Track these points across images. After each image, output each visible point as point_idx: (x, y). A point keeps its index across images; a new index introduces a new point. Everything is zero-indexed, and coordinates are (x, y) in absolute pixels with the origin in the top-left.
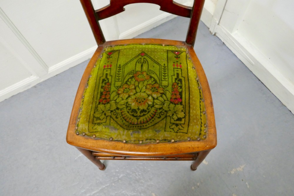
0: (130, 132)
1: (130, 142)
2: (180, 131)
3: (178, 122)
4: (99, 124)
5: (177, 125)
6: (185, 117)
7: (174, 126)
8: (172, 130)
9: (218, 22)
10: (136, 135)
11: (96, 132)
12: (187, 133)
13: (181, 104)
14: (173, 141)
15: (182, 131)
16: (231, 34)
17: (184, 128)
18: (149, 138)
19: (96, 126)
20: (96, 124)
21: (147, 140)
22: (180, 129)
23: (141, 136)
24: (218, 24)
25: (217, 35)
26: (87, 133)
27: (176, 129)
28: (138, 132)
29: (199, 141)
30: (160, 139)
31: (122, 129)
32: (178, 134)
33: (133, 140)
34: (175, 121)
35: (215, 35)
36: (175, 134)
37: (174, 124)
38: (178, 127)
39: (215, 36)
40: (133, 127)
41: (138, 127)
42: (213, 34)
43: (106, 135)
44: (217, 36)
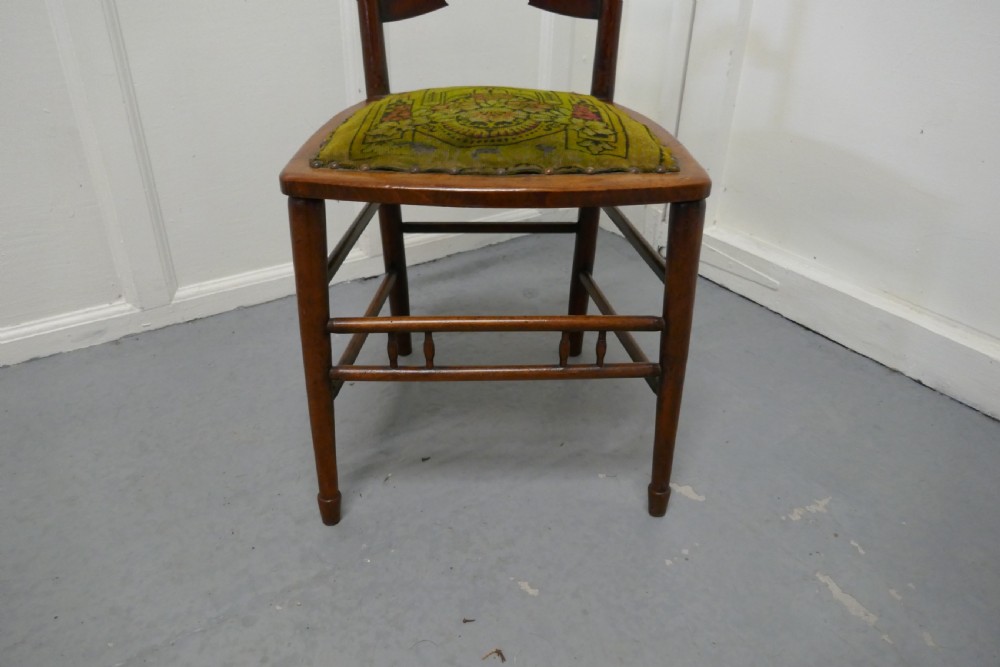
0: (469, 153)
1: (470, 171)
2: (605, 152)
3: (598, 139)
4: (381, 143)
5: (597, 143)
6: (615, 135)
7: (588, 144)
8: (585, 149)
10: (483, 156)
11: (370, 158)
12: (626, 158)
13: (600, 120)
14: (590, 169)
15: (611, 152)
17: (615, 148)
18: (524, 162)
19: (373, 147)
20: (372, 143)
21: (517, 165)
22: (604, 149)
23: (500, 159)
26: (347, 162)
27: (595, 149)
28: (494, 151)
29: (662, 173)
30: (555, 167)
31: (446, 146)
32: (603, 157)
33: (479, 167)
34: (590, 136)
36: (593, 158)
37: (588, 140)
38: (600, 146)
40: (479, 142)
41: (493, 141)
43: (399, 161)
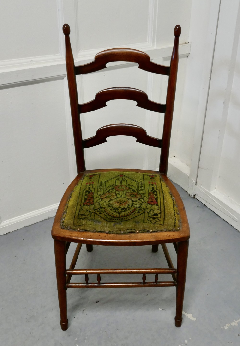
0: (113, 224)
1: (112, 232)
2: (156, 223)
3: (154, 216)
4: (84, 219)
5: (154, 218)
6: (161, 213)
7: (151, 219)
8: (150, 222)
9: (194, 182)
10: (118, 226)
11: (80, 225)
12: (163, 225)
13: (157, 205)
14: (151, 231)
15: (158, 223)
16: (209, 192)
17: (160, 220)
18: (130, 228)
19: (81, 221)
20: (81, 219)
21: (128, 230)
22: (156, 221)
23: (122, 227)
24: (196, 185)
25: (196, 197)
26: (72, 227)
27: (153, 221)
28: (120, 224)
29: (174, 231)
30: (140, 229)
31: (105, 221)
32: (156, 225)
33: (115, 230)
34: (152, 215)
35: (194, 197)
36: (152, 225)
37: (151, 217)
38: (155, 220)
39: (194, 199)
40: (116, 219)
41: (120, 219)
42: (192, 196)
43: (90, 227)
44: (197, 199)
